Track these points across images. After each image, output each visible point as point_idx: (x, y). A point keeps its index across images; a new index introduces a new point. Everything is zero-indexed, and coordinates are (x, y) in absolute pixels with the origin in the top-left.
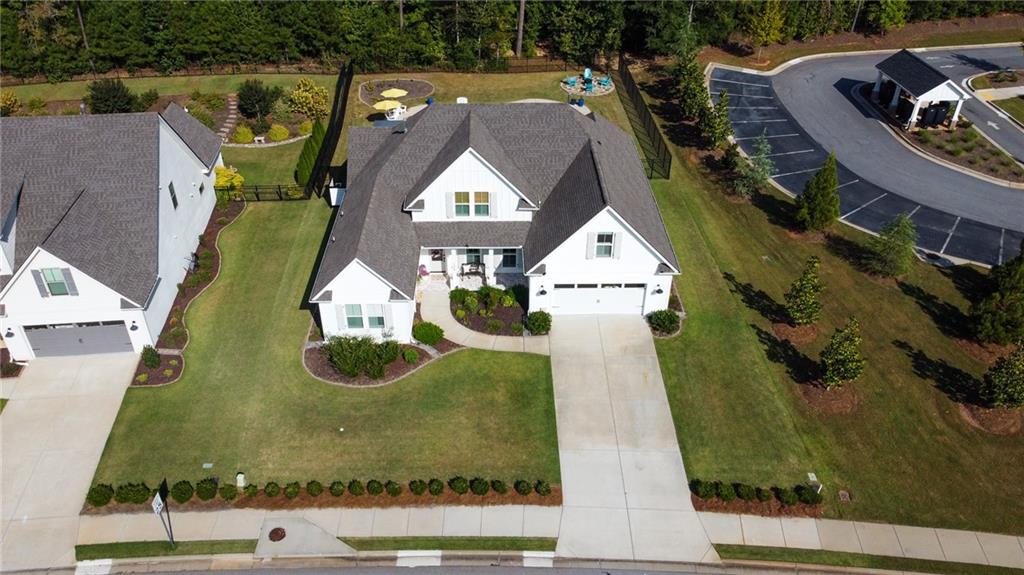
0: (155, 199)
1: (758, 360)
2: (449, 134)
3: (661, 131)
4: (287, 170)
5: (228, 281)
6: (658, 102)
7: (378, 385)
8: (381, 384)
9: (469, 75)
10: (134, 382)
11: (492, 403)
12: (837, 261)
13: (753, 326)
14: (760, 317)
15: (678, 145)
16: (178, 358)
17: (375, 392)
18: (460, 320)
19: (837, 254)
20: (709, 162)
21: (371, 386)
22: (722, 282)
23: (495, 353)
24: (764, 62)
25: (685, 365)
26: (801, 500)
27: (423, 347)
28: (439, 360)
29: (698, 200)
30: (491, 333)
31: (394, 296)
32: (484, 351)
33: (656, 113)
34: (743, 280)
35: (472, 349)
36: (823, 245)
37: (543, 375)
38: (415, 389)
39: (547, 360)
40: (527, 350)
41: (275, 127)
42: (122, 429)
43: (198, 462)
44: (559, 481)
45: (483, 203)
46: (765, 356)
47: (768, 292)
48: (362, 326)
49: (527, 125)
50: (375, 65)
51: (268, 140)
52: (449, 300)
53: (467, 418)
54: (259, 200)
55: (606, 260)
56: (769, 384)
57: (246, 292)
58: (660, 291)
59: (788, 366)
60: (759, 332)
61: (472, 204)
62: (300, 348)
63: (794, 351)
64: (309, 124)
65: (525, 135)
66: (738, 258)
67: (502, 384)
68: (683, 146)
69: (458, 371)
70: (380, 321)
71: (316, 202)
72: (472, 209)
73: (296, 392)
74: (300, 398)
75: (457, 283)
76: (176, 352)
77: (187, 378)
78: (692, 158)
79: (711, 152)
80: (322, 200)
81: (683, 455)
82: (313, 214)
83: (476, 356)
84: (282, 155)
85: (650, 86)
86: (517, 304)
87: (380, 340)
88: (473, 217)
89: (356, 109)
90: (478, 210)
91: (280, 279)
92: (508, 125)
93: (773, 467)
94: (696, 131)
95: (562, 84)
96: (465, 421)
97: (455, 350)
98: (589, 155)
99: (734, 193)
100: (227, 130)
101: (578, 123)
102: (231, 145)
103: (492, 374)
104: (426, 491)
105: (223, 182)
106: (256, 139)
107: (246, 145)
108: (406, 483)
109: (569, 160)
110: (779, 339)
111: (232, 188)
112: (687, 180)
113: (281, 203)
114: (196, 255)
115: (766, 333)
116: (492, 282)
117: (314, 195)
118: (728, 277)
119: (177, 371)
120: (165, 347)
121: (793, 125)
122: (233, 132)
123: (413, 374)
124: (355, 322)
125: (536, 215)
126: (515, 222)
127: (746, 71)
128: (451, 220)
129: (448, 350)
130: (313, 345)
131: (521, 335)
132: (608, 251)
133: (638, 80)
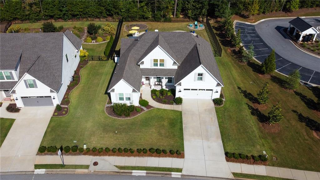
0: (61, 59)
1: (248, 115)
2: (152, 41)
3: (219, 41)
4: (102, 51)
5: (83, 85)
6: (218, 32)
7: (128, 119)
8: (129, 118)
9: (159, 23)
10: (54, 115)
11: (163, 125)
12: (274, 84)
13: (247, 104)
14: (249, 101)
15: (224, 46)
16: (67, 108)
17: (127, 121)
18: (154, 99)
19: (274, 82)
20: (234, 52)
21: (126, 119)
22: (237, 90)
23: (164, 110)
24: (253, 20)
25: (224, 116)
26: (260, 160)
27: (142, 107)
28: (147, 111)
29: (230, 64)
30: (163, 104)
31: (134, 91)
32: (161, 109)
33: (217, 36)
34: (244, 89)
35: (158, 108)
36: (270, 79)
37: (179, 117)
38: (139, 120)
39: (181, 112)
40: (175, 109)
41: (99, 38)
42: (50, 129)
43: (72, 140)
44: (184, 151)
45: (162, 63)
46: (250, 114)
47: (252, 93)
48: (123, 100)
49: (176, 39)
50: (130, 19)
51: (96, 42)
52: (151, 93)
53: (155, 130)
54: (93, 60)
55: (200, 81)
56: (251, 122)
57: (88, 88)
58: (217, 92)
59: (257, 117)
60: (249, 106)
61: (159, 63)
62: (104, 106)
63: (260, 112)
64: (109, 37)
65: (176, 42)
66: (242, 82)
67: (167, 120)
68: (226, 46)
69: (153, 115)
70: (129, 99)
71: (110, 61)
72: (159, 65)
73: (103, 120)
74: (104, 122)
75: (153, 87)
76: (66, 106)
77: (70, 114)
78: (229, 50)
79: (235, 49)
80: (112, 61)
81: (223, 144)
82: (109, 65)
83: (159, 111)
84: (100, 46)
85: (216, 27)
86: (172, 95)
87: (129, 105)
88: (159, 67)
89: (123, 33)
90: (161, 65)
91: (99, 85)
92: (171, 38)
93: (252, 149)
94: (230, 41)
95: (188, 26)
96: (154, 131)
97: (152, 109)
98: (196, 49)
99: (242, 62)
100: (84, 38)
101: (193, 38)
102: (85, 43)
103: (163, 116)
104: (142, 152)
105: (82, 54)
106: (93, 41)
107: (90, 43)
108: (136, 149)
109: (190, 50)
110: (255, 109)
111: (85, 56)
112: (227, 57)
113: (99, 61)
114: (73, 77)
115: (251, 106)
116: (164, 87)
117: (110, 59)
118: (239, 88)
119: (67, 112)
120: (63, 105)
121: (261, 40)
122: (86, 39)
123: (139, 116)
124: (121, 99)
125: (179, 67)
126: (172, 69)
127: (246, 23)
128: (152, 68)
129: (150, 108)
130: (108, 105)
131: (173, 104)
132: (201, 79)
133: (212, 25)
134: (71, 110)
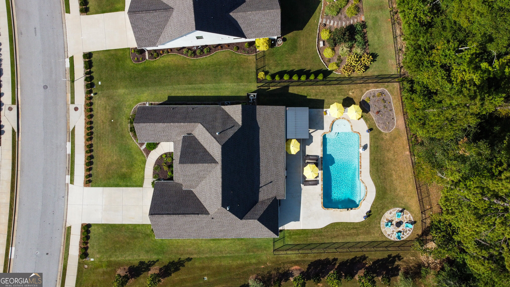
1: (140, 257)
7: (129, 130)
13: (158, 261)
14: (163, 265)
15: (313, 263)
16: (144, 58)
17: (126, 129)
20: (288, 274)
22: (187, 256)
28: (140, 150)
30: (154, 167)
32: (145, 165)
34: (187, 264)
35: (146, 161)
37: (134, 184)
38: (128, 142)
39: (141, 186)
40: (145, 180)
42: (112, 53)
43: (101, 80)
44: (92, 186)
46: (142, 261)
47: (179, 272)
56: (129, 258)
59: (137, 266)
60: (154, 262)
62: (146, 101)
63: (144, 271)
67: (129, 171)
68: (310, 265)
69: (135, 156)
73: (127, 103)
76: (147, 58)
78: (297, 267)
81: (100, 224)
83: (142, 162)
85: (394, 261)
89: (359, 89)
95: (400, 208)
97: (145, 155)
103: (134, 167)
110: (151, 267)
113: (255, 70)
118: (189, 259)
123: (134, 141)
129: (145, 152)
131: (153, 177)
134: (141, 66)
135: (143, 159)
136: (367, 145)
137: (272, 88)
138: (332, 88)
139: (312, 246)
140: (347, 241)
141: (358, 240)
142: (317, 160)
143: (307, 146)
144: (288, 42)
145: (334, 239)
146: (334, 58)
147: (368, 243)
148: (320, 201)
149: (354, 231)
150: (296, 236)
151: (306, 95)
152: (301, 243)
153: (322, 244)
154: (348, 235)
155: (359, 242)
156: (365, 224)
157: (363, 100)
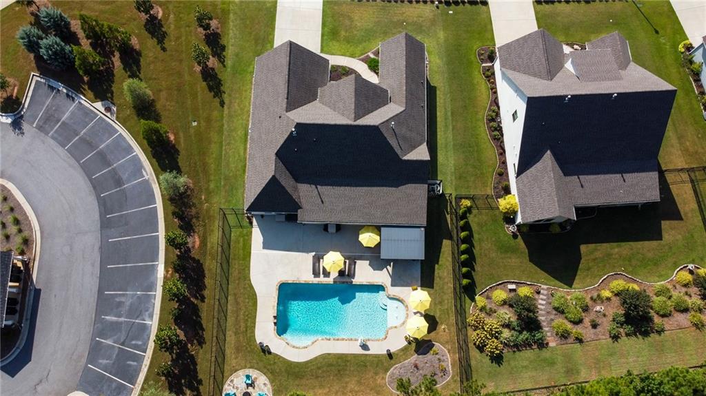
13: (224, 67)
14: (219, 73)
28: (369, 52)
32: (350, 57)
35: (353, 57)
46: (226, 48)
47: (207, 91)
53: (356, 25)
56: (231, 34)
59: (219, 42)
60: (223, 63)
67: (342, 39)
68: (199, 263)
69: (361, 46)
76: (484, 65)
83: (352, 53)
97: (362, 57)
119: (480, 55)
129: (365, 57)
134: (474, 58)
135: (357, 55)
136: (368, 349)
137: (448, 217)
138: (450, 301)
139: (225, 266)
140: (228, 317)
141: (228, 333)
142: (348, 275)
143: (368, 262)
144: (512, 241)
145: (233, 298)
146: (493, 305)
147: (223, 348)
148: (290, 278)
149: (243, 329)
150: (241, 244)
151: (440, 263)
152: (231, 251)
153: (228, 280)
154: (237, 318)
155: (225, 335)
156: (251, 345)
157: (434, 345)
